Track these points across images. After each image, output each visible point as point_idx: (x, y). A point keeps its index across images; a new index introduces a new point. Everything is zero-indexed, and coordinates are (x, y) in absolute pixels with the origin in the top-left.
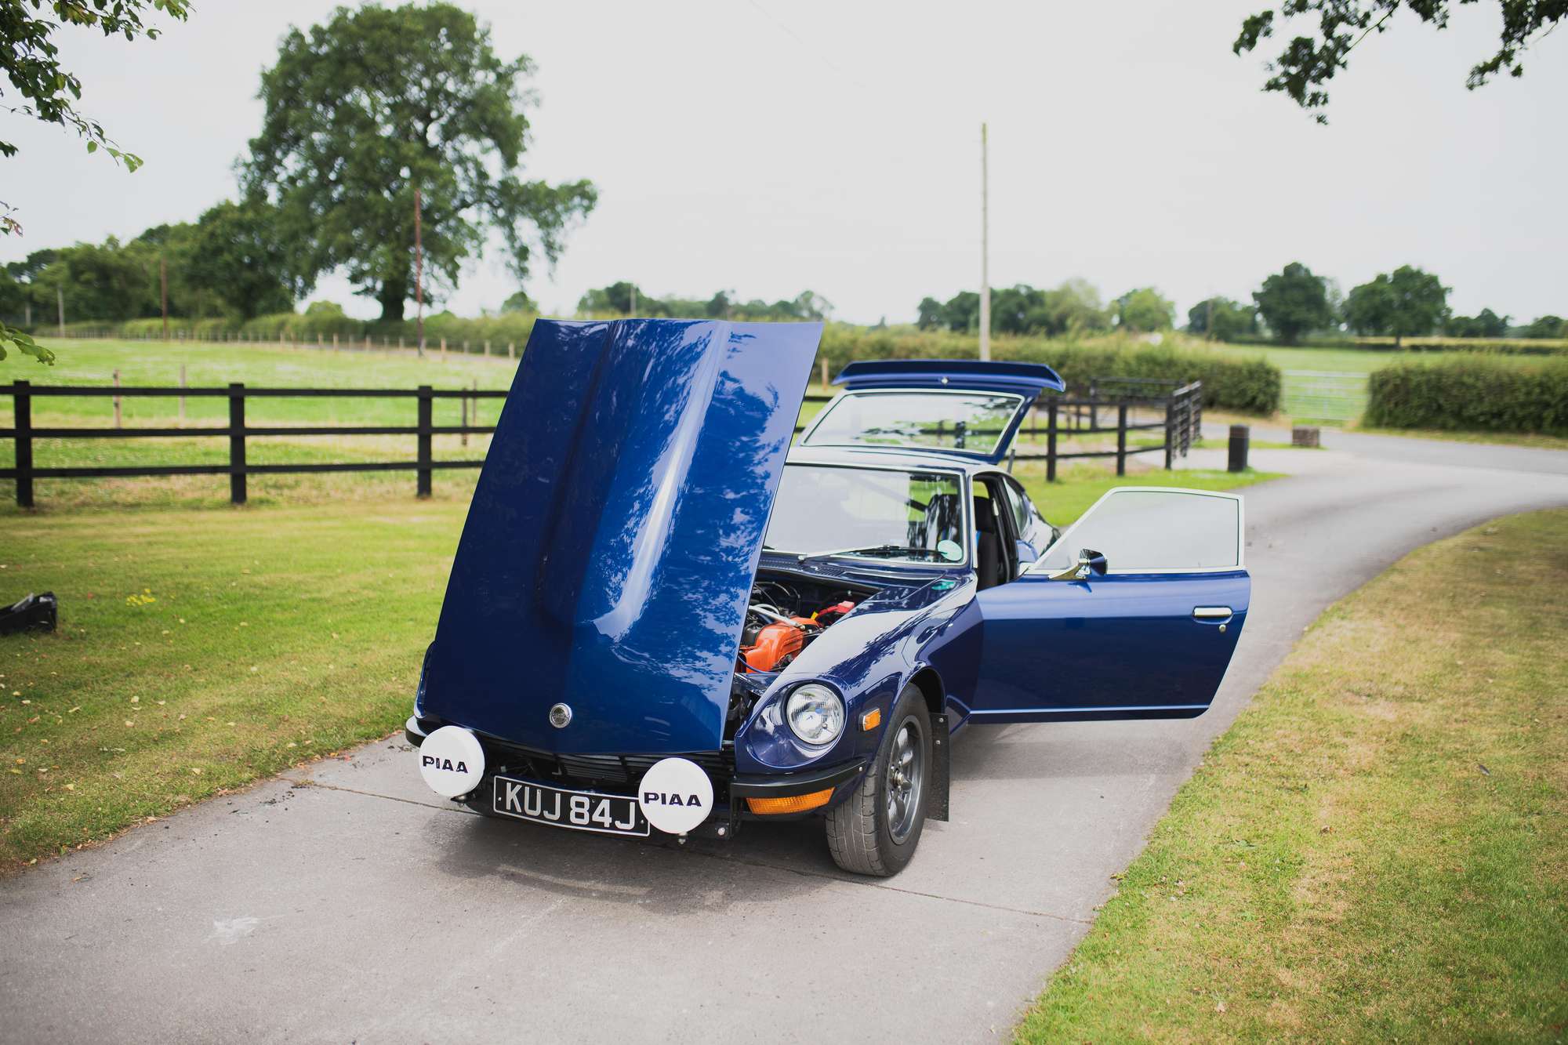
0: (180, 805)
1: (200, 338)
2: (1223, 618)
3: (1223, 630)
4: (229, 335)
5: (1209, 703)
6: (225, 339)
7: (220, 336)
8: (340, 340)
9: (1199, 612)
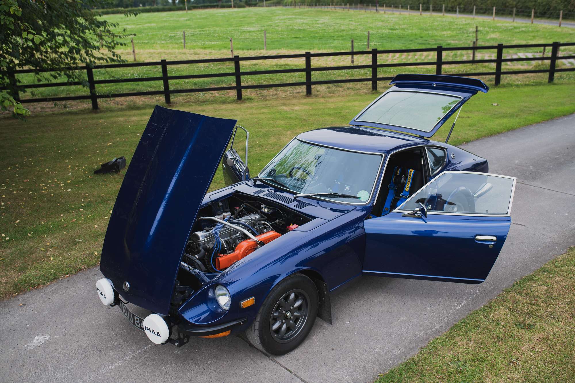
0: (81, 270)
1: (307, 5)
2: (492, 241)
3: (491, 247)
4: (317, 4)
5: (484, 278)
6: (316, 5)
7: (314, 4)
8: (350, 5)
9: (478, 237)
